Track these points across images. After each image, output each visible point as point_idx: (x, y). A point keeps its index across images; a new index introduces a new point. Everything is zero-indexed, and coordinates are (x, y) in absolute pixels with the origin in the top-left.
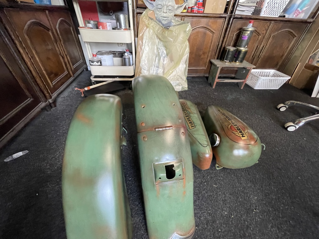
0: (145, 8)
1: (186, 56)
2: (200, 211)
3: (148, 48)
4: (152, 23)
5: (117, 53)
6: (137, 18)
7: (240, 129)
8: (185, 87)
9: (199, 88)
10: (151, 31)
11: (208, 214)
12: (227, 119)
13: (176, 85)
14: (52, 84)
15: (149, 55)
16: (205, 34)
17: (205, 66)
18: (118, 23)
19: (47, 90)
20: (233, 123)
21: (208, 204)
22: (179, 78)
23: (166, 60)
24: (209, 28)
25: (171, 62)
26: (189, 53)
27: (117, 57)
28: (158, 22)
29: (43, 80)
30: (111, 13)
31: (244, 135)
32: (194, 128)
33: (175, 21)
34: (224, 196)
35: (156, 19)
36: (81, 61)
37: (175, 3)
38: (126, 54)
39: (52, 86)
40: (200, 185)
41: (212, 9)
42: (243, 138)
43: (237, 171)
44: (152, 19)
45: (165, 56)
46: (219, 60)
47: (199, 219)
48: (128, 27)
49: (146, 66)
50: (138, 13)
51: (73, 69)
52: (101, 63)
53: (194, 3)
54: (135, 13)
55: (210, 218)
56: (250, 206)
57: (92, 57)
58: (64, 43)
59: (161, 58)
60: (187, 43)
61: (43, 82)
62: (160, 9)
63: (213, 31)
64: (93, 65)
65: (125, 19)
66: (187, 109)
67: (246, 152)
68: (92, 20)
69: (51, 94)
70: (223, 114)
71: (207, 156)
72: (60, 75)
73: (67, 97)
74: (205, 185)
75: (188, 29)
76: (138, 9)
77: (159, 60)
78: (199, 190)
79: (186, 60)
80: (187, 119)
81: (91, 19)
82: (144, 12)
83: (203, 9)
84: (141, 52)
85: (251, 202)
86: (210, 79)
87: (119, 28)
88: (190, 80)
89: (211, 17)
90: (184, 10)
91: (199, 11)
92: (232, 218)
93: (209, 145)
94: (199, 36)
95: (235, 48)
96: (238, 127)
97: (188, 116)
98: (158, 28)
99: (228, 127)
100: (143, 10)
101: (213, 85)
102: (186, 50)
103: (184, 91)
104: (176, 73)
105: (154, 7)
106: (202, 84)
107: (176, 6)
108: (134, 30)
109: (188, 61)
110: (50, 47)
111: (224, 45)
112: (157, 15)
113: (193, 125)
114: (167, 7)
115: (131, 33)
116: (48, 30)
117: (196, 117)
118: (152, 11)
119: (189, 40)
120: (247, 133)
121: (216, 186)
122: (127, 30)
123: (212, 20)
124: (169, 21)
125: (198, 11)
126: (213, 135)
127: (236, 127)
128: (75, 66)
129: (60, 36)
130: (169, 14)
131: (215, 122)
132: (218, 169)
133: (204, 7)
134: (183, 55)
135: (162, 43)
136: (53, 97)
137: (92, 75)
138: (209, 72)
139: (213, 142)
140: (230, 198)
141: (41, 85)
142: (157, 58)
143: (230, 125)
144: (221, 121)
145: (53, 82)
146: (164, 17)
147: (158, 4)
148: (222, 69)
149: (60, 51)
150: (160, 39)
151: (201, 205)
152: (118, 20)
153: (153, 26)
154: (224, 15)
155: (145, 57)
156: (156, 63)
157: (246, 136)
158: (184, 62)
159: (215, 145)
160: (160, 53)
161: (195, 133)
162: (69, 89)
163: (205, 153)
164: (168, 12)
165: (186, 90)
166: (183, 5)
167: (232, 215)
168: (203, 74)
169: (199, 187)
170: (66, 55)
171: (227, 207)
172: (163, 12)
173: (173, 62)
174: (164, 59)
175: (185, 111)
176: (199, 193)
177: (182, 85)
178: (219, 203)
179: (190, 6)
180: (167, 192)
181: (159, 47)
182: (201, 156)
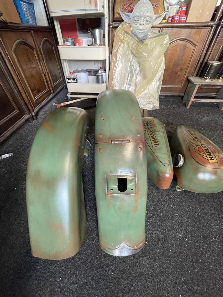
0: (122, 21)
1: (161, 72)
2: (153, 228)
3: (121, 65)
4: (126, 37)
5: (93, 72)
6: (112, 33)
7: (209, 151)
8: (157, 106)
9: (172, 107)
10: (126, 46)
11: (161, 233)
12: (196, 140)
13: (147, 104)
14: (35, 99)
15: (122, 72)
16: (185, 47)
17: (181, 85)
18: (93, 40)
19: (31, 104)
20: (202, 145)
21: (162, 222)
22: (150, 96)
23: (138, 77)
24: (191, 40)
25: (144, 80)
26: (164, 70)
27: (93, 75)
28: (133, 36)
29: (27, 95)
30: (89, 31)
31: (212, 158)
32: (157, 146)
33: (152, 33)
34: (180, 218)
35: (132, 32)
36: (61, 79)
37: (153, 13)
38: (100, 72)
39: (35, 101)
40: (156, 203)
41: (196, 17)
42: (211, 161)
43: (200, 195)
44: (127, 33)
45: (138, 73)
46: (198, 77)
47: (151, 235)
48: (102, 43)
49: (118, 84)
50: (113, 28)
51: (53, 87)
52: (76, 80)
53: (176, 12)
54: (111, 28)
55: (162, 237)
56: (210, 234)
57: (69, 75)
58: (46, 62)
59: (134, 75)
60: (163, 58)
61: (27, 97)
62: (136, 21)
63: (195, 43)
64: (70, 82)
65: (100, 34)
66: (153, 127)
67: (213, 177)
68: (71, 38)
69: (33, 108)
70: (192, 135)
71: (167, 175)
72: (42, 91)
73: (46, 111)
74: (162, 204)
75: (165, 42)
76: (114, 23)
77: (132, 77)
78: (155, 208)
79: (160, 77)
80: (151, 136)
81: (69, 37)
82: (120, 26)
83: (185, 18)
84: (114, 70)
85: (212, 229)
86: (185, 98)
87: (94, 44)
88: (163, 99)
89: (194, 26)
90: (164, 20)
91: (181, 21)
92: (187, 242)
93: (171, 165)
94: (178, 49)
95: (220, 62)
96: (208, 149)
97: (153, 134)
98: (133, 43)
99: (195, 148)
100: (119, 24)
101: (188, 105)
102: (161, 67)
103: (155, 110)
104: (148, 91)
105: (131, 19)
106: (176, 104)
107: (155, 16)
108: (109, 46)
109: (162, 78)
110: (34, 66)
111: (206, 58)
112: (133, 27)
113: (156, 143)
114: (145, 18)
115: (105, 50)
116: (33, 49)
117: (161, 136)
118: (128, 24)
119: (165, 55)
120: (218, 156)
121: (174, 207)
122: (102, 46)
123: (194, 30)
124: (146, 34)
125: (179, 21)
126: (177, 156)
127: (205, 149)
128: (55, 84)
129: (43, 55)
130: (146, 26)
131: (182, 142)
132: (178, 190)
133: (186, 16)
134: (157, 71)
135: (136, 59)
136: (35, 111)
137: (69, 92)
138: (185, 91)
139: (176, 162)
140: (187, 221)
141: (26, 99)
142: (130, 75)
143: (199, 146)
144: (188, 142)
145: (35, 98)
146: (140, 30)
147: (134, 16)
148: (201, 87)
149: (42, 69)
150: (134, 55)
151: (154, 222)
152: (94, 36)
153: (127, 41)
154: (210, 24)
155: (118, 74)
156: (128, 80)
157: (215, 160)
158: (158, 80)
159: (178, 166)
160: (133, 70)
161: (157, 151)
162: (49, 105)
163: (165, 173)
164: (145, 24)
165: (157, 109)
166: (162, 15)
167: (186, 238)
168: (178, 93)
169: (155, 205)
170: (48, 73)
171: (182, 229)
172: (140, 24)
173: (146, 79)
174: (137, 76)
175: (151, 129)
176: (155, 211)
177: (153, 104)
178: (174, 224)
179: (171, 16)
180: (118, 203)
181: (133, 64)
182: (161, 175)
